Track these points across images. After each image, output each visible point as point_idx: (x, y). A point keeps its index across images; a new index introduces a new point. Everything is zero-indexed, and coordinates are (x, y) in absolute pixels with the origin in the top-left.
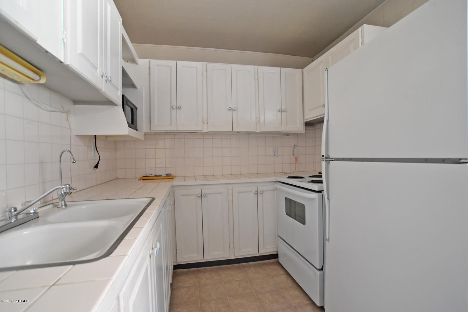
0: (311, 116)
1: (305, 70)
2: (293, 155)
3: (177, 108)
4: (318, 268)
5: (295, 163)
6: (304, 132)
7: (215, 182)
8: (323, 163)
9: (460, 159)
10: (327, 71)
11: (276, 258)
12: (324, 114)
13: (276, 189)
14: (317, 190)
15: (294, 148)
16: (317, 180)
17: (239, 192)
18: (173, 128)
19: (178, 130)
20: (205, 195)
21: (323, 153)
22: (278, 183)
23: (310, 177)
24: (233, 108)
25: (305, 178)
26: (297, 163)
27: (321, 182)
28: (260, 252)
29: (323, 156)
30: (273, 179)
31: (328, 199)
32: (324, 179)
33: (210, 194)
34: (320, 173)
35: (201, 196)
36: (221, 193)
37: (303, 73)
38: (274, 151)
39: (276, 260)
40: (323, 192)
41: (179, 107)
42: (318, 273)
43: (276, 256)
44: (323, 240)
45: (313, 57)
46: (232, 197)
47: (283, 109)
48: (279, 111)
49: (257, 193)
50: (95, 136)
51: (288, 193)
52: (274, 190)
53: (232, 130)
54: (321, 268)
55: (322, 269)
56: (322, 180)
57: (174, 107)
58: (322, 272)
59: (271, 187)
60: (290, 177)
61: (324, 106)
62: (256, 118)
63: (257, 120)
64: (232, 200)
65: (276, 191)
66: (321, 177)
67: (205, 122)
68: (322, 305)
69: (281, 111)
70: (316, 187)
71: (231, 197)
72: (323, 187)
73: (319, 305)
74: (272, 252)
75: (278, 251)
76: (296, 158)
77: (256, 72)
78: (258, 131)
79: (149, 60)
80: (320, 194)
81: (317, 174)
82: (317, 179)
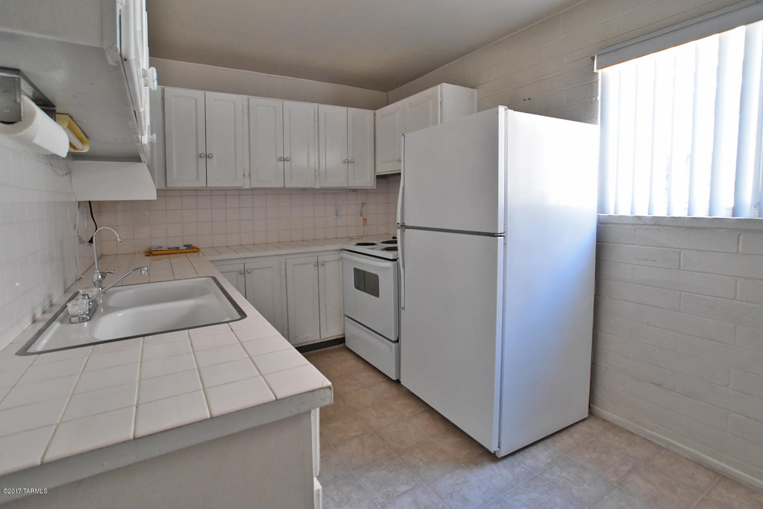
0: (383, 169)
1: (378, 112)
2: (361, 215)
3: (207, 156)
4: (393, 340)
5: (364, 225)
6: (375, 188)
7: (262, 254)
8: (399, 231)
9: (495, 234)
10: (404, 136)
11: (341, 343)
12: (400, 170)
13: (341, 259)
14: (392, 258)
15: (362, 206)
16: (392, 248)
17: (294, 265)
18: (201, 184)
19: (208, 186)
20: (249, 271)
21: (399, 221)
22: (344, 251)
23: (383, 243)
24: (285, 157)
25: (377, 244)
26: (366, 225)
27: (395, 249)
28: (322, 338)
29: (398, 224)
30: (338, 247)
31: (404, 267)
32: (399, 245)
33: (256, 269)
34: (395, 238)
35: (244, 272)
36: (270, 267)
37: (375, 115)
38: (337, 211)
39: (343, 344)
40: (398, 260)
41: (211, 156)
42: (394, 345)
43: (342, 340)
44: (399, 308)
45: (387, 92)
46: (286, 270)
47: (349, 159)
48: (344, 162)
49: (317, 265)
50: (90, 202)
51: (356, 262)
52: (339, 260)
53: (283, 186)
54: (396, 339)
55: (397, 341)
56: (397, 247)
57: (202, 155)
58: (397, 344)
59: (335, 256)
60: (358, 244)
61: (400, 161)
62: (315, 171)
63: (317, 173)
64: (286, 275)
65: (341, 261)
66: (396, 242)
67: (247, 175)
68: (398, 378)
69: (347, 162)
70: (390, 255)
71: (284, 271)
72: (398, 255)
73: (394, 378)
74: (336, 336)
75: (344, 334)
76: (364, 219)
77: (316, 112)
78: (317, 187)
79: (163, 87)
80: (395, 262)
81: (391, 239)
82: (391, 244)
